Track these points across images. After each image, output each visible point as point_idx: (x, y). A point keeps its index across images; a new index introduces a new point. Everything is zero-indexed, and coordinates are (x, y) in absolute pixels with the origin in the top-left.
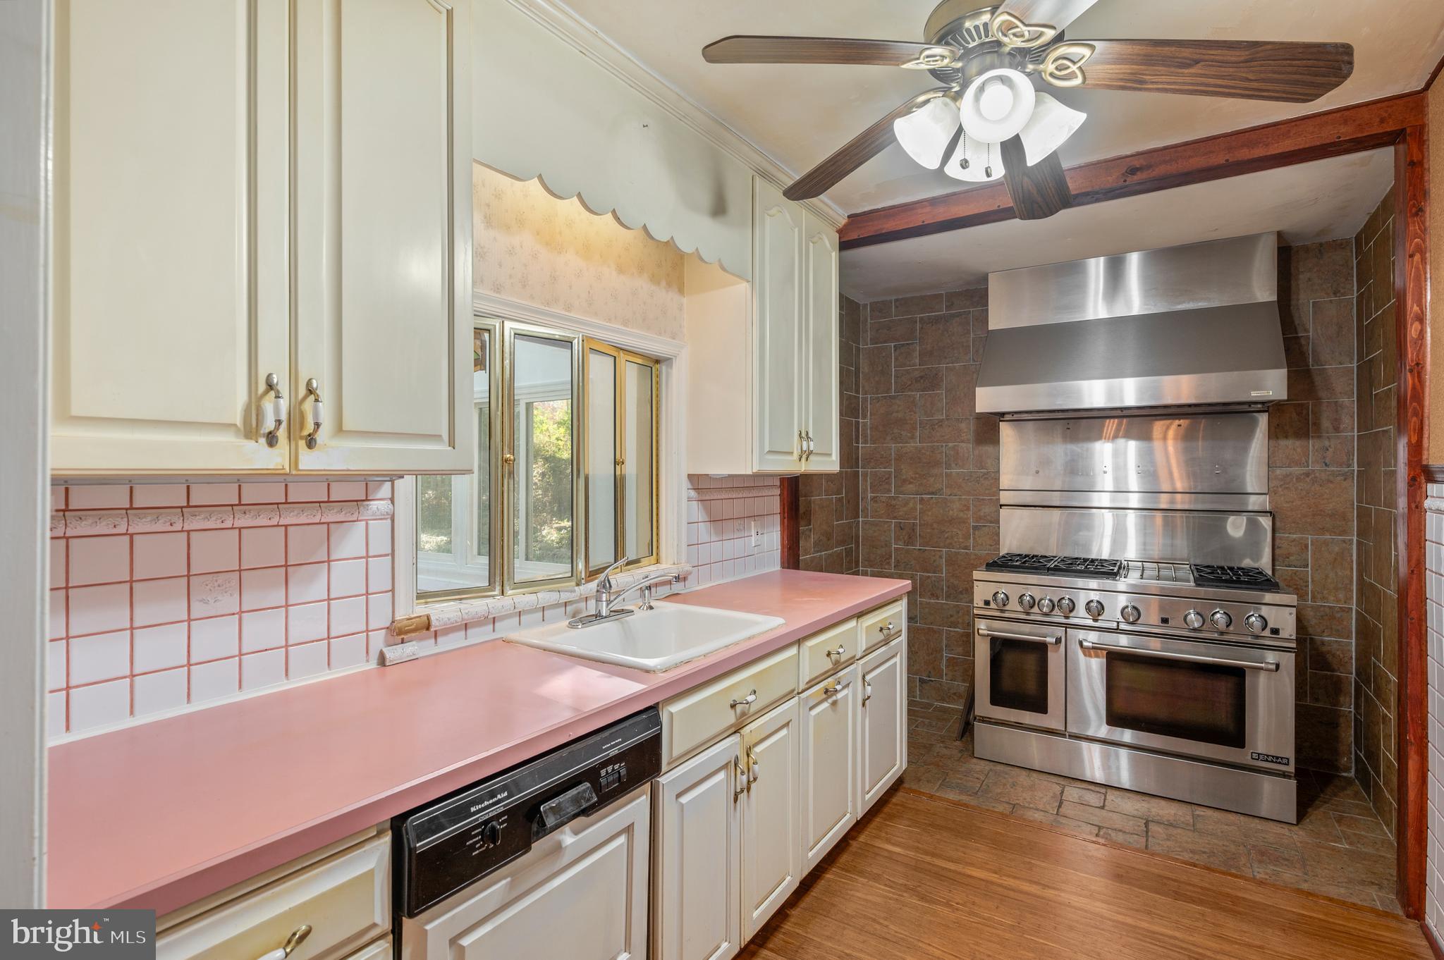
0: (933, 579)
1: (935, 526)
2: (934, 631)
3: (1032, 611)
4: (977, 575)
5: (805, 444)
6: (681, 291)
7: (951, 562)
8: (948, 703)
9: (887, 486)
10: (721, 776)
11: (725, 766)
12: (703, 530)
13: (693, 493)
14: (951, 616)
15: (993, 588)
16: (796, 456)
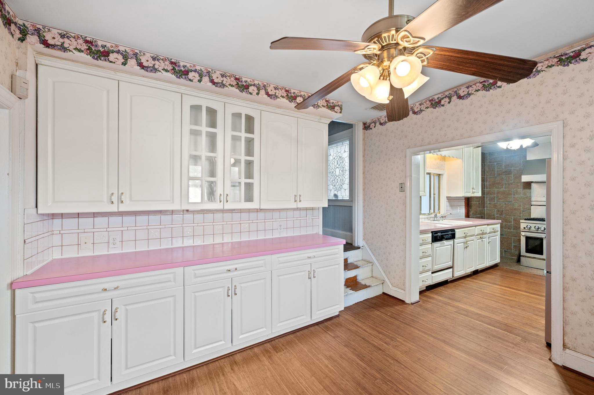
0: (509, 224)
1: (510, 211)
2: (509, 238)
3: (539, 230)
4: (521, 221)
5: (473, 190)
6: (445, 161)
7: (514, 220)
8: (514, 257)
9: (494, 200)
10: (463, 244)
11: (463, 243)
12: (449, 208)
13: (447, 200)
14: (515, 234)
15: (526, 224)
16: (471, 193)
